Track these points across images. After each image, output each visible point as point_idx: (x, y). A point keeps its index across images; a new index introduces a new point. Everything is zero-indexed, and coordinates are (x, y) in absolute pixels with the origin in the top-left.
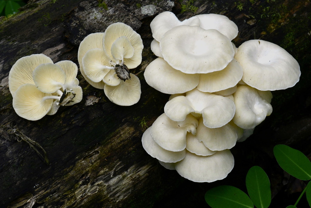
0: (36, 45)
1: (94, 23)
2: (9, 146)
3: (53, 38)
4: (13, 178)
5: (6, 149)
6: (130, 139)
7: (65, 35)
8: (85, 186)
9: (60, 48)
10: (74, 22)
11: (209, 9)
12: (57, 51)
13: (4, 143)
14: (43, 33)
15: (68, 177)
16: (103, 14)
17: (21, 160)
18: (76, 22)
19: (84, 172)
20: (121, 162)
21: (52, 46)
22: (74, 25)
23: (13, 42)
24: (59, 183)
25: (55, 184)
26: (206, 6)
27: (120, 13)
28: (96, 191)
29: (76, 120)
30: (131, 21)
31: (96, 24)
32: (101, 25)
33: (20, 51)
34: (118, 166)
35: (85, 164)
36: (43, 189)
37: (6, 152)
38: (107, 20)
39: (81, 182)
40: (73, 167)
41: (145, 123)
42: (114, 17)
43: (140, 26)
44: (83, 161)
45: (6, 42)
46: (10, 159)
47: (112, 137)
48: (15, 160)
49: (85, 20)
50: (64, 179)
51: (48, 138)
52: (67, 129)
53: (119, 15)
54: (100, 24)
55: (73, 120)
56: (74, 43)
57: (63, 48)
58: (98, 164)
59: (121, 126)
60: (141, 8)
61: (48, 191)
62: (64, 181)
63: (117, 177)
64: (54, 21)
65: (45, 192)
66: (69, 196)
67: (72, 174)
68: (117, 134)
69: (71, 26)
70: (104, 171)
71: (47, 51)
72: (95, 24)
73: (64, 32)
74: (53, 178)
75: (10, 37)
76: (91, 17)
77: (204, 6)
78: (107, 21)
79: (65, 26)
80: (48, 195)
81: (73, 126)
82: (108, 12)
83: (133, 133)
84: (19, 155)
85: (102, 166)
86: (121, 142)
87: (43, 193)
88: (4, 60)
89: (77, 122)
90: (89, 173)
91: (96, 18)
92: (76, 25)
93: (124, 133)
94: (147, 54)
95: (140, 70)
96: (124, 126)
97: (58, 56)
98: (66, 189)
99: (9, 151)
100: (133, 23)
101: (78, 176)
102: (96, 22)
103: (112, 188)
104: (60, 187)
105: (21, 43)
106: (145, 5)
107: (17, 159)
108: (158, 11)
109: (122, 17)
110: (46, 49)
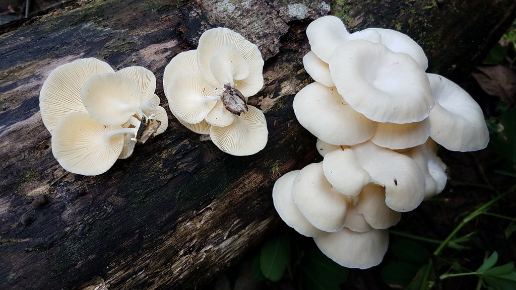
0: (136, 36)
1: (222, 16)
2: (68, 203)
3: (161, 29)
4: (70, 256)
5: (64, 208)
6: (255, 190)
7: (180, 28)
8: (187, 256)
9: (171, 47)
10: (195, 11)
11: (366, 23)
12: (166, 50)
13: (61, 197)
14: (148, 20)
15: (164, 248)
16: (237, 6)
17: (87, 228)
18: (198, 11)
19: (189, 237)
20: (239, 220)
21: (159, 42)
22: (194, 15)
23: (104, 26)
24: (149, 258)
25: (142, 260)
26: (362, 19)
27: (260, 8)
28: (201, 259)
29: (184, 163)
30: (275, 23)
31: (226, 18)
32: (232, 21)
33: (111, 43)
34: (236, 225)
35: (190, 227)
36: (122, 269)
37: (62, 212)
38: (241, 15)
39: (182, 252)
40: (173, 232)
41: (277, 169)
42: (251, 13)
43: (286, 31)
44: (189, 224)
45: (94, 26)
46: (68, 226)
47: (233, 188)
48: (76, 226)
49: (210, 11)
50: (157, 252)
51: (138, 190)
52: (169, 177)
53: (259, 11)
54: (232, 19)
55: (179, 163)
56: (192, 42)
57: (174, 47)
58: (210, 225)
59: (247, 173)
60: (289, 6)
61: (130, 271)
62: (157, 253)
63: (231, 238)
64: (166, 6)
65: (124, 273)
66: (163, 273)
67: (171, 242)
68: (241, 183)
69: (190, 15)
70: (216, 233)
71: (151, 48)
72: (224, 18)
73: (179, 24)
74: (140, 252)
75: (101, 19)
76: (219, 8)
77: (359, 18)
78: (241, 17)
79: (181, 16)
80: (129, 276)
81: (179, 171)
82: (243, 4)
83: (261, 182)
84: (86, 219)
85: (214, 228)
86: (244, 194)
87: (122, 274)
88: (85, 52)
89: (185, 166)
90: (194, 239)
91: (225, 11)
92: (196, 16)
93: (249, 183)
94: (290, 72)
95: (280, 93)
96: (251, 173)
97: (166, 57)
98: (158, 264)
99: (69, 211)
100: (276, 25)
101: (180, 244)
102: (225, 16)
103: (223, 251)
104: (149, 263)
105: (114, 30)
106: (293, 4)
107: (81, 224)
108: (309, 15)
109: (262, 15)
110: (150, 44)
